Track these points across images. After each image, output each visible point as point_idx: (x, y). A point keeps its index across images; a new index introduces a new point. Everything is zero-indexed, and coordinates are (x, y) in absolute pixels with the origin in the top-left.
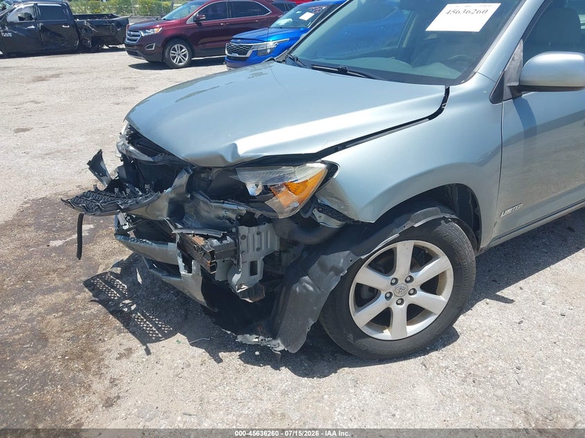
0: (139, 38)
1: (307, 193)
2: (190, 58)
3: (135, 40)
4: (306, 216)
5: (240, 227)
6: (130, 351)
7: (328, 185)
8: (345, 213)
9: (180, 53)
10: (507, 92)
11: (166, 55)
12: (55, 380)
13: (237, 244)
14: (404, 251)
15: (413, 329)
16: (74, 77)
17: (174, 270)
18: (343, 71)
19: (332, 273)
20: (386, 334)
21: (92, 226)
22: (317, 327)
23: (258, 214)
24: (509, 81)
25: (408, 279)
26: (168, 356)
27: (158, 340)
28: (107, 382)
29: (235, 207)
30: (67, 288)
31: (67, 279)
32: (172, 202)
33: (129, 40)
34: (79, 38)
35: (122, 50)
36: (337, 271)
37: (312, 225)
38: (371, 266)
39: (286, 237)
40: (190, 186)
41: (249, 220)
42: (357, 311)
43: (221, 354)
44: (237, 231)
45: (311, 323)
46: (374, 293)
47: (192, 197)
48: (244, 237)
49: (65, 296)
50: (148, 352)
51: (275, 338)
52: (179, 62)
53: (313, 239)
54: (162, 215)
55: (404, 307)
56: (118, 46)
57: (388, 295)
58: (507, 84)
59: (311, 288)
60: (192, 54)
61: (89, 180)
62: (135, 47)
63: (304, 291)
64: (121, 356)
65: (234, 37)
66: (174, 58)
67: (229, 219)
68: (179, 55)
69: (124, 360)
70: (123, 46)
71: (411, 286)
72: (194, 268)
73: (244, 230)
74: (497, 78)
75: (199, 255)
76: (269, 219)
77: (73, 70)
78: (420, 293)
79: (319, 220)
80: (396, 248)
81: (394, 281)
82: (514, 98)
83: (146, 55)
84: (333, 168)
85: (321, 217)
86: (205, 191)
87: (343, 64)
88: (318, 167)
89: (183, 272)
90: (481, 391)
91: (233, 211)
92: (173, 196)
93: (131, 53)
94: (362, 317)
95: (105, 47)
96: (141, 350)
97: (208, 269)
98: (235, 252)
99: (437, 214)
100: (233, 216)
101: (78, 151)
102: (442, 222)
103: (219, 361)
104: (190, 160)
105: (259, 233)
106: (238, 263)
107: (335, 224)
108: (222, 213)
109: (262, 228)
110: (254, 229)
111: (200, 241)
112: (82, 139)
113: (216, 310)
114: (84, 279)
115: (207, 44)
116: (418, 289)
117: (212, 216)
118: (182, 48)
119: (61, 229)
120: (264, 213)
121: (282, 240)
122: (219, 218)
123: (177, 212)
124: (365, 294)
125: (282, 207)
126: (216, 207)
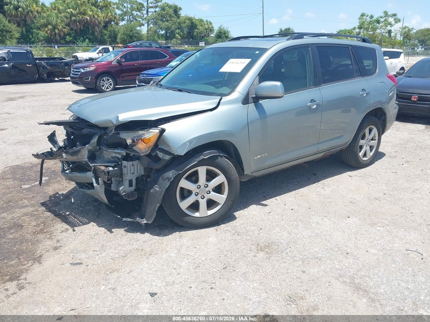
0: (80, 73)
1: (152, 143)
2: (114, 86)
3: (77, 75)
4: (154, 154)
5: (123, 162)
6: (67, 229)
7: (161, 139)
8: (170, 151)
9: (107, 83)
10: (251, 100)
11: (98, 83)
12: (27, 241)
13: (121, 170)
14: (202, 171)
15: (210, 212)
16: (35, 98)
17: (91, 186)
18: (180, 91)
19: (167, 180)
20: (197, 215)
21: (47, 178)
22: (161, 208)
23: (132, 154)
24: (251, 95)
25: (206, 186)
26: (88, 231)
27: (80, 225)
28: (55, 241)
29: (120, 151)
30: (33, 206)
31: (33, 202)
32: (89, 151)
33: (73, 74)
34: (38, 73)
35: (68, 81)
36: (168, 179)
37: (157, 159)
38: (187, 178)
39: (146, 166)
40: (99, 143)
41: (127, 158)
42: (181, 201)
43: (113, 230)
44: (121, 163)
45: (158, 205)
46: (190, 193)
47: (100, 149)
48: (125, 167)
49: (32, 209)
50: (74, 231)
51: (142, 218)
52: (107, 89)
53: (158, 166)
54: (84, 158)
55: (205, 200)
56: (65, 79)
57: (196, 194)
58: (251, 96)
59: (158, 189)
60: (116, 84)
61: (47, 147)
62: (77, 79)
63: (155, 191)
64: (62, 232)
65: (143, 73)
66: (103, 86)
67: (118, 158)
68: (106, 84)
69: (64, 233)
70: (69, 78)
71: (207, 189)
72: (100, 182)
73: (125, 163)
74: (245, 93)
75: (102, 175)
76: (137, 158)
77: (34, 94)
78: (212, 193)
79: (160, 156)
80: (198, 170)
81: (199, 187)
82: (254, 102)
83: (84, 84)
84: (163, 131)
85: (160, 155)
86: (107, 145)
87: (180, 87)
88: (155, 132)
89: (95, 185)
90: (239, 238)
91: (119, 153)
92: (90, 148)
93: (74, 83)
94: (184, 205)
95: (56, 79)
96: (71, 230)
97: (106, 181)
98: (121, 175)
99: (216, 153)
100: (120, 157)
101: (38, 141)
102: (219, 157)
103: (111, 232)
104: (97, 124)
105: (133, 165)
106: (123, 180)
107: (167, 157)
108: (114, 155)
109: (135, 162)
110: (130, 163)
111: (103, 168)
112: (40, 134)
113: (113, 207)
114: (42, 201)
115: (126, 78)
116: (211, 191)
117: (109, 157)
118: (108, 80)
119: (28, 180)
120: (135, 153)
121: (145, 169)
122: (113, 157)
123: (92, 157)
124: (186, 193)
125: (141, 150)
126: (111, 152)
